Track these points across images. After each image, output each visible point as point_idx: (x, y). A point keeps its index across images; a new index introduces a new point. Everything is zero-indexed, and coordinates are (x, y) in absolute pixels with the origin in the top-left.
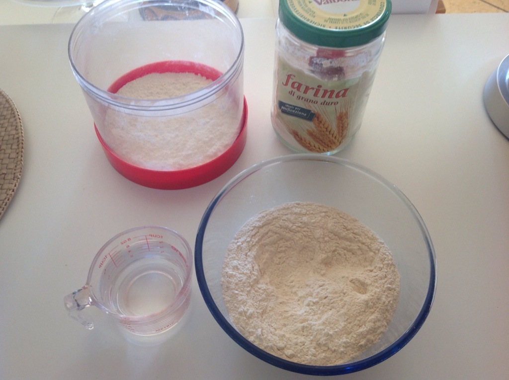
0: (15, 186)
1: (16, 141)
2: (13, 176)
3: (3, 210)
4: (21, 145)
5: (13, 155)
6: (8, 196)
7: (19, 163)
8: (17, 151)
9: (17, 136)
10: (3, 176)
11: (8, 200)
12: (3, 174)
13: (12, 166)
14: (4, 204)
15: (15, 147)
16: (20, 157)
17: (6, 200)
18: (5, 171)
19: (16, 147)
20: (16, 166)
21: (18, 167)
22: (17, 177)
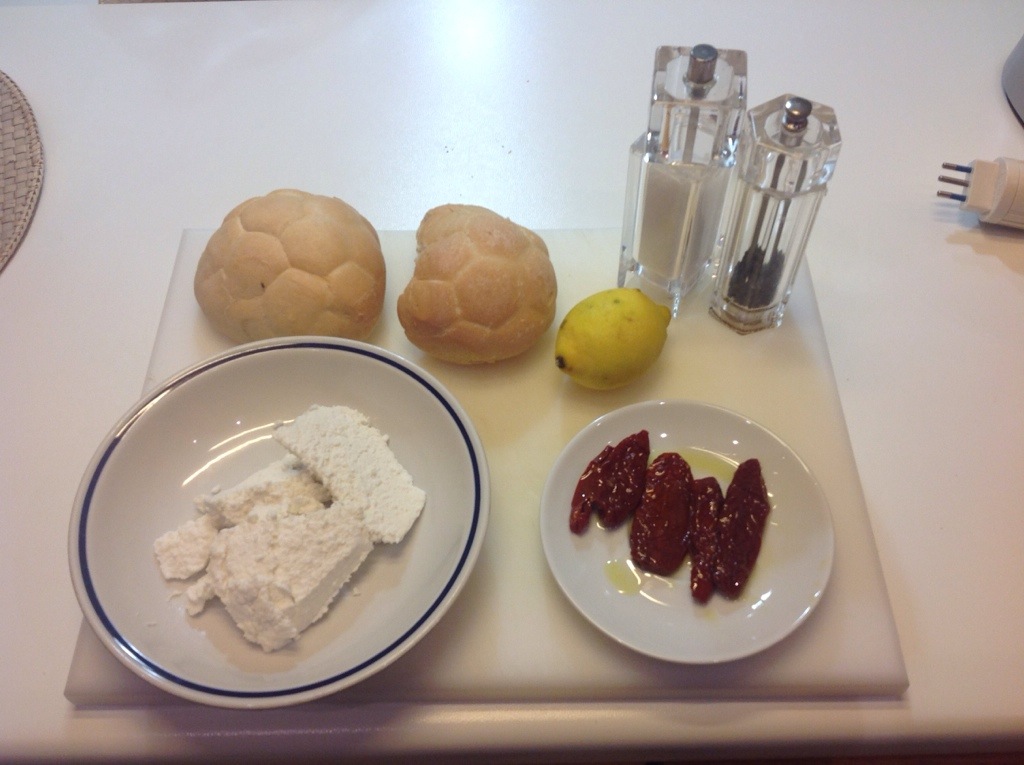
0: (39, 174)
1: (20, 111)
2: (30, 162)
3: (30, 208)
4: (29, 117)
5: (23, 133)
6: (33, 188)
7: (35, 141)
8: (26, 126)
9: (18, 106)
10: (11, 165)
11: (34, 193)
12: (10, 162)
13: (24, 148)
14: (29, 200)
15: (19, 120)
16: (34, 134)
17: (31, 194)
18: (14, 158)
19: (23, 121)
20: (30, 148)
21: (34, 147)
22: (37, 162)
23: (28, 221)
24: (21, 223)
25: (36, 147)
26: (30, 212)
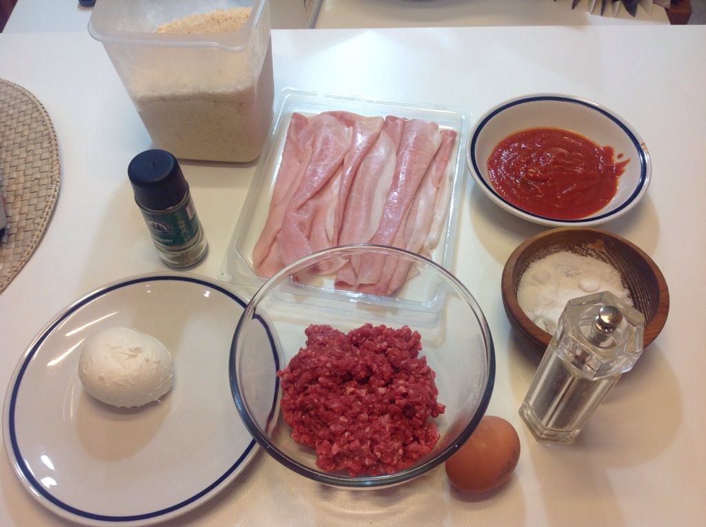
1: (47, 137)
2: (50, 180)
3: (45, 220)
4: (53, 142)
6: (49, 204)
7: (55, 163)
8: (50, 150)
10: (37, 181)
12: (36, 179)
13: (47, 168)
14: (45, 213)
17: (47, 209)
18: (38, 176)
20: (52, 168)
21: (55, 168)
22: (55, 180)
23: (43, 231)
24: (37, 233)
25: (56, 168)
26: (45, 223)
